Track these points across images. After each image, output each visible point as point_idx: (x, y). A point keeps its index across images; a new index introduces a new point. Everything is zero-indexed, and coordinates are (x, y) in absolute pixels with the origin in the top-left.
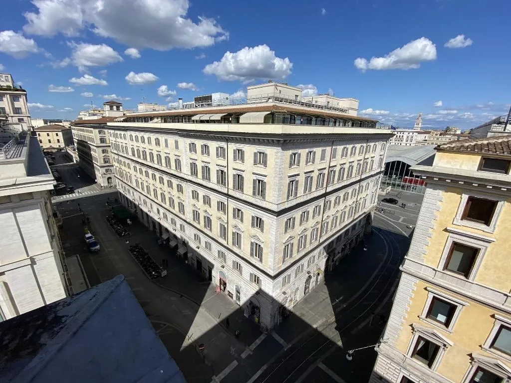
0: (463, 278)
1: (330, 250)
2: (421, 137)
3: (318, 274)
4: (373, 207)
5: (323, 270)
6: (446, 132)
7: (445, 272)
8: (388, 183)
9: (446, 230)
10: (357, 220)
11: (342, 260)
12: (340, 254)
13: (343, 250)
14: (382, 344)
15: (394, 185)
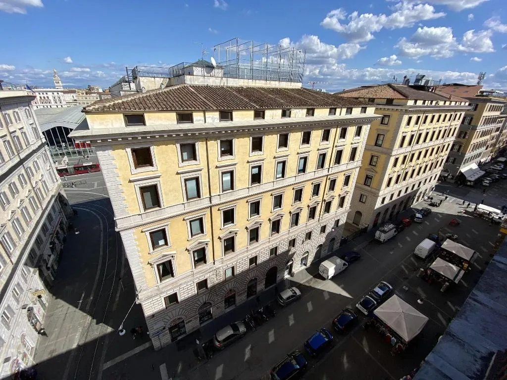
0: (158, 208)
1: (35, 260)
2: (69, 97)
3: (40, 297)
4: (59, 186)
5: (43, 288)
6: (89, 91)
7: (146, 212)
8: (61, 154)
9: (130, 181)
10: (49, 209)
11: (60, 260)
12: (52, 257)
13: (52, 249)
14: (139, 295)
15: (68, 154)
